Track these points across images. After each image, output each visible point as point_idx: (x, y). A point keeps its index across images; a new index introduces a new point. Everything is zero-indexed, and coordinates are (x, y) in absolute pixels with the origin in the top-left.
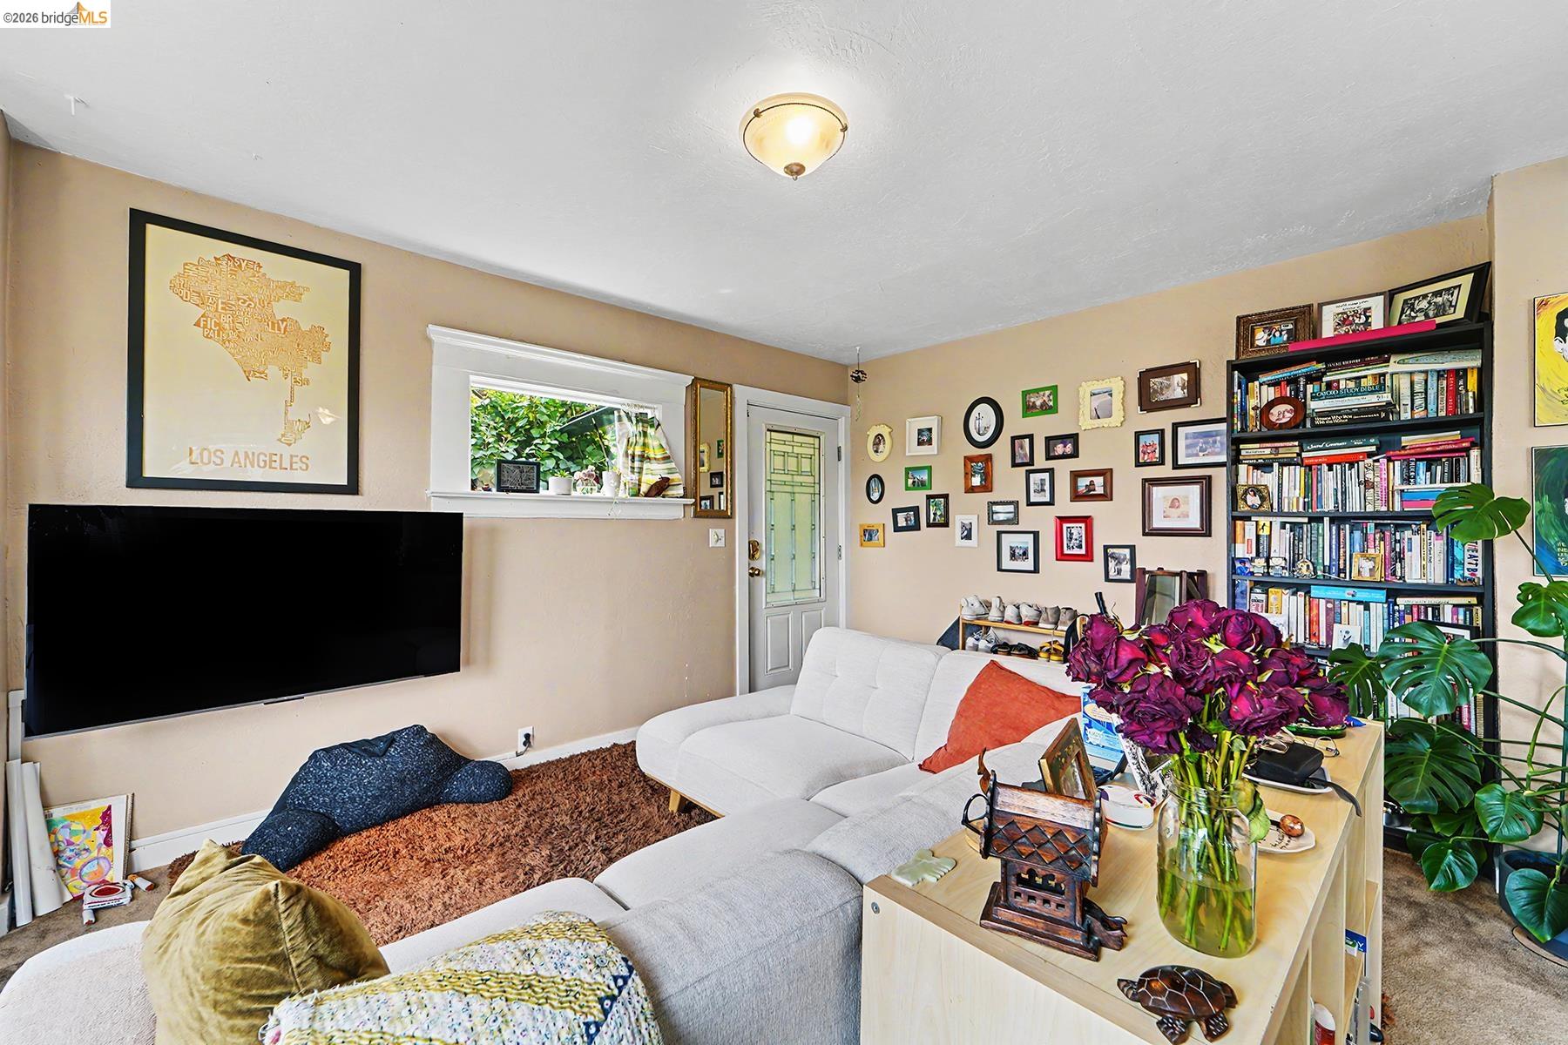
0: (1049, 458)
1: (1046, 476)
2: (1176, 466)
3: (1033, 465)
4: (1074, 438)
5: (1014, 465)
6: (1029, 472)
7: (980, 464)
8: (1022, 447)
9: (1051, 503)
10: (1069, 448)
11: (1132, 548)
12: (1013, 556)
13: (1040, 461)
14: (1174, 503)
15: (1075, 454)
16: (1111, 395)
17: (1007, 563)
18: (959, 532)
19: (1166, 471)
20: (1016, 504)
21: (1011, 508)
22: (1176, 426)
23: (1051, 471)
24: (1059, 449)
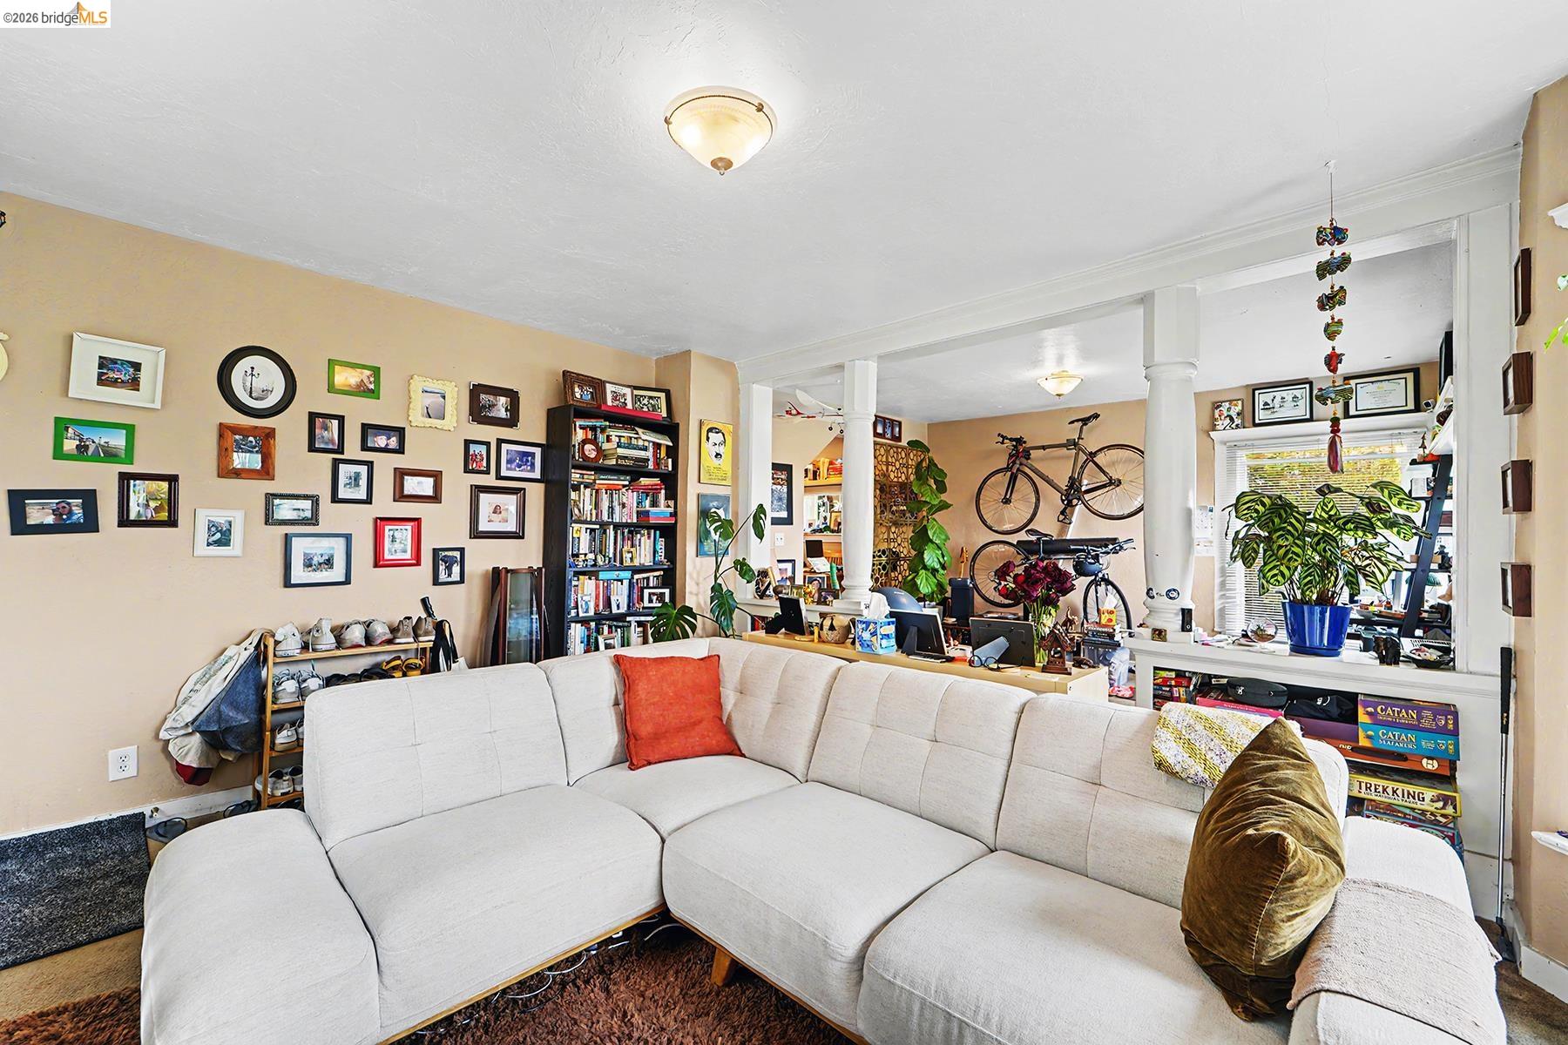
0: (365, 448)
1: (363, 470)
2: (499, 477)
3: (342, 453)
4: (400, 432)
5: (312, 448)
6: (336, 463)
7: (251, 439)
8: (326, 428)
9: (368, 501)
10: (393, 442)
11: (462, 550)
12: (308, 564)
13: (353, 449)
14: (497, 510)
15: (400, 450)
16: (444, 397)
17: (299, 574)
18: (202, 535)
19: (490, 480)
20: (315, 500)
21: (307, 504)
22: (500, 442)
23: (370, 464)
24: (381, 441)
